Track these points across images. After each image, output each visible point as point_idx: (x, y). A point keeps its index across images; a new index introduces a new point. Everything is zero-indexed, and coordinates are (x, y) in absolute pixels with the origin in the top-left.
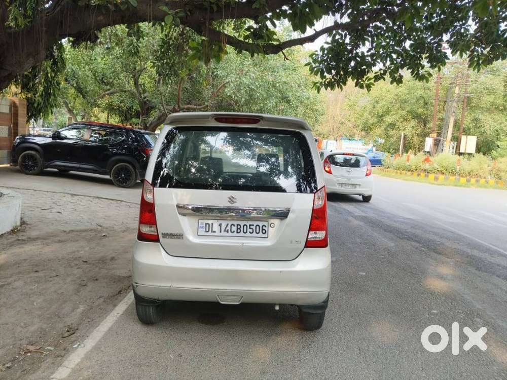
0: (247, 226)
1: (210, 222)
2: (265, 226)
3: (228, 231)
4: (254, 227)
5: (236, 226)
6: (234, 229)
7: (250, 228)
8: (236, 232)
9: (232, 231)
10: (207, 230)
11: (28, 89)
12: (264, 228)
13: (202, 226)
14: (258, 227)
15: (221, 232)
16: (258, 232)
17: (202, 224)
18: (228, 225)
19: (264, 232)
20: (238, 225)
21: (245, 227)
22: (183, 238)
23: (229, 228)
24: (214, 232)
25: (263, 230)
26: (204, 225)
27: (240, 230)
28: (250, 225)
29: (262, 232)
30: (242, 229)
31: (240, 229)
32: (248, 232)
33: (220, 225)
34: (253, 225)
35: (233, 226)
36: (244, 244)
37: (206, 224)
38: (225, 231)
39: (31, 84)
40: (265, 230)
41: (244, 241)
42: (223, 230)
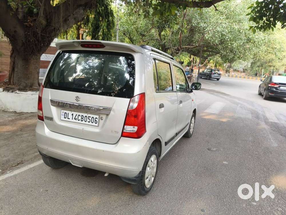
0: (87, 117)
1: (67, 112)
2: (97, 119)
3: (76, 119)
4: (90, 118)
5: (81, 116)
6: (80, 118)
7: (89, 119)
8: (80, 120)
9: (79, 119)
10: (65, 117)
11: (95, 38)
12: (96, 119)
13: (63, 114)
14: (93, 119)
15: (72, 119)
16: (92, 121)
17: (63, 112)
18: (77, 115)
19: (96, 122)
20: (82, 116)
21: (86, 117)
22: (53, 121)
23: (77, 117)
24: (69, 119)
25: (95, 121)
26: (64, 114)
27: (83, 120)
28: (89, 117)
29: (95, 122)
30: (84, 119)
31: (83, 118)
32: (87, 121)
33: (72, 115)
34: (90, 117)
35: (79, 116)
36: (84, 129)
37: (65, 113)
38: (75, 119)
39: (97, 36)
40: (96, 121)
41: (84, 127)
42: (74, 118)
